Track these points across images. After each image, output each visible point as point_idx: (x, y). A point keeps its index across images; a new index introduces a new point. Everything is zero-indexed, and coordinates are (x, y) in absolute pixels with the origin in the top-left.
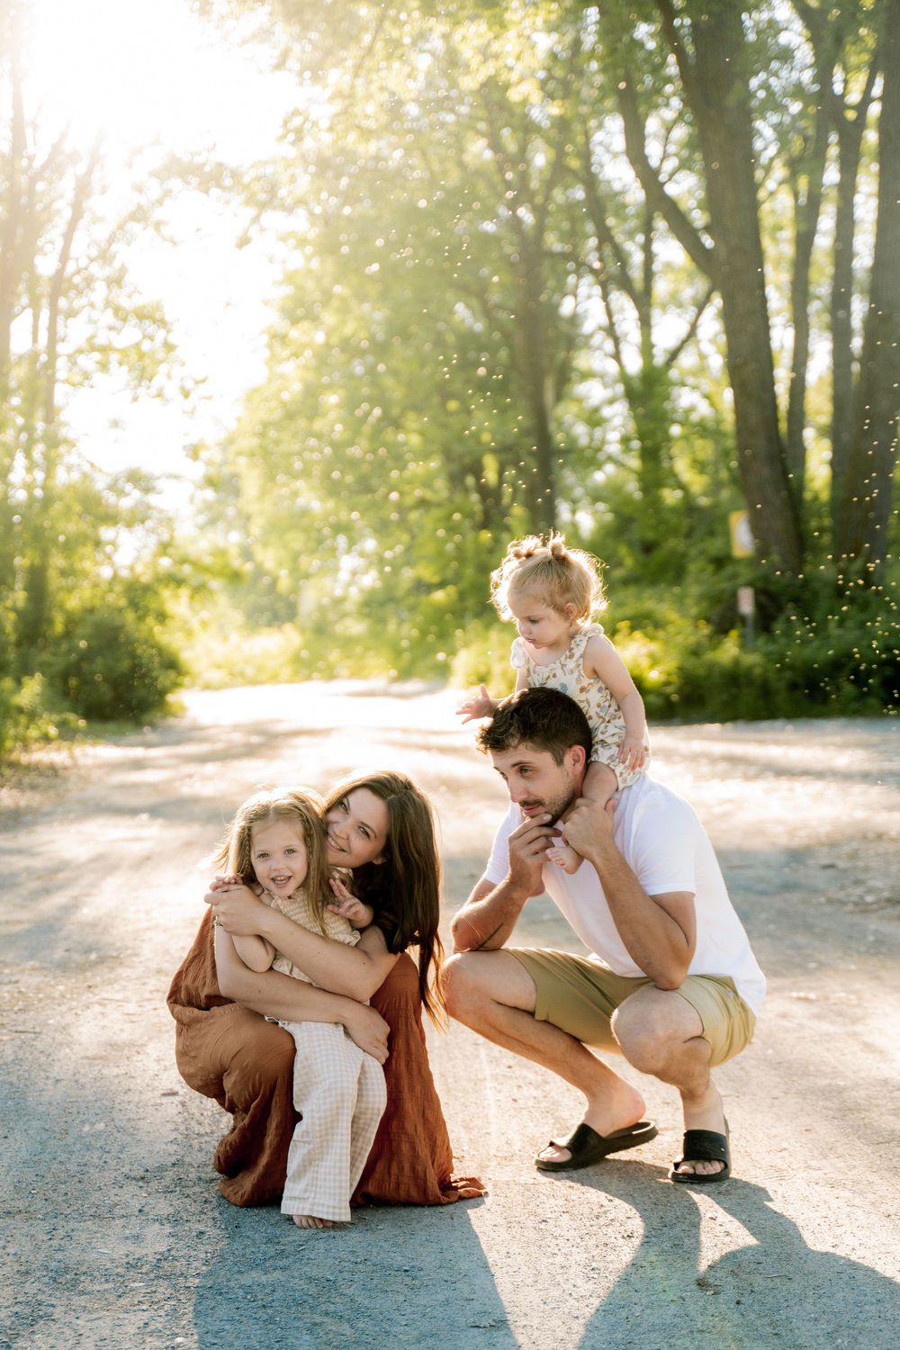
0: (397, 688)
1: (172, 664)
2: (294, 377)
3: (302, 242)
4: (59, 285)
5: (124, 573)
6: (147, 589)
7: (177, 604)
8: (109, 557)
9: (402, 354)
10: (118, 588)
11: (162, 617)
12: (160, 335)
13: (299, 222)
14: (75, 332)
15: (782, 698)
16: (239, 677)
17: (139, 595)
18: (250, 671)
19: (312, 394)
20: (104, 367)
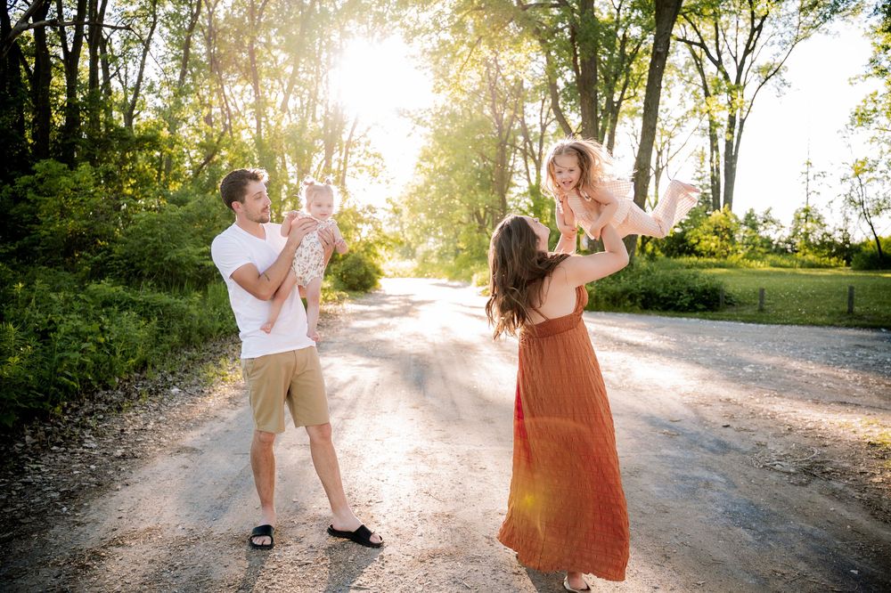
0: (450, 284)
1: (379, 272)
2: (421, 180)
3: (427, 137)
4: (349, 144)
5: (364, 240)
6: (371, 245)
7: (381, 251)
8: (359, 234)
9: (459, 174)
10: (361, 244)
11: (376, 255)
12: (381, 162)
13: (428, 131)
14: (353, 159)
15: (603, 304)
16: (397, 275)
17: (368, 247)
18: (401, 273)
19: (427, 185)
20: (361, 171)
